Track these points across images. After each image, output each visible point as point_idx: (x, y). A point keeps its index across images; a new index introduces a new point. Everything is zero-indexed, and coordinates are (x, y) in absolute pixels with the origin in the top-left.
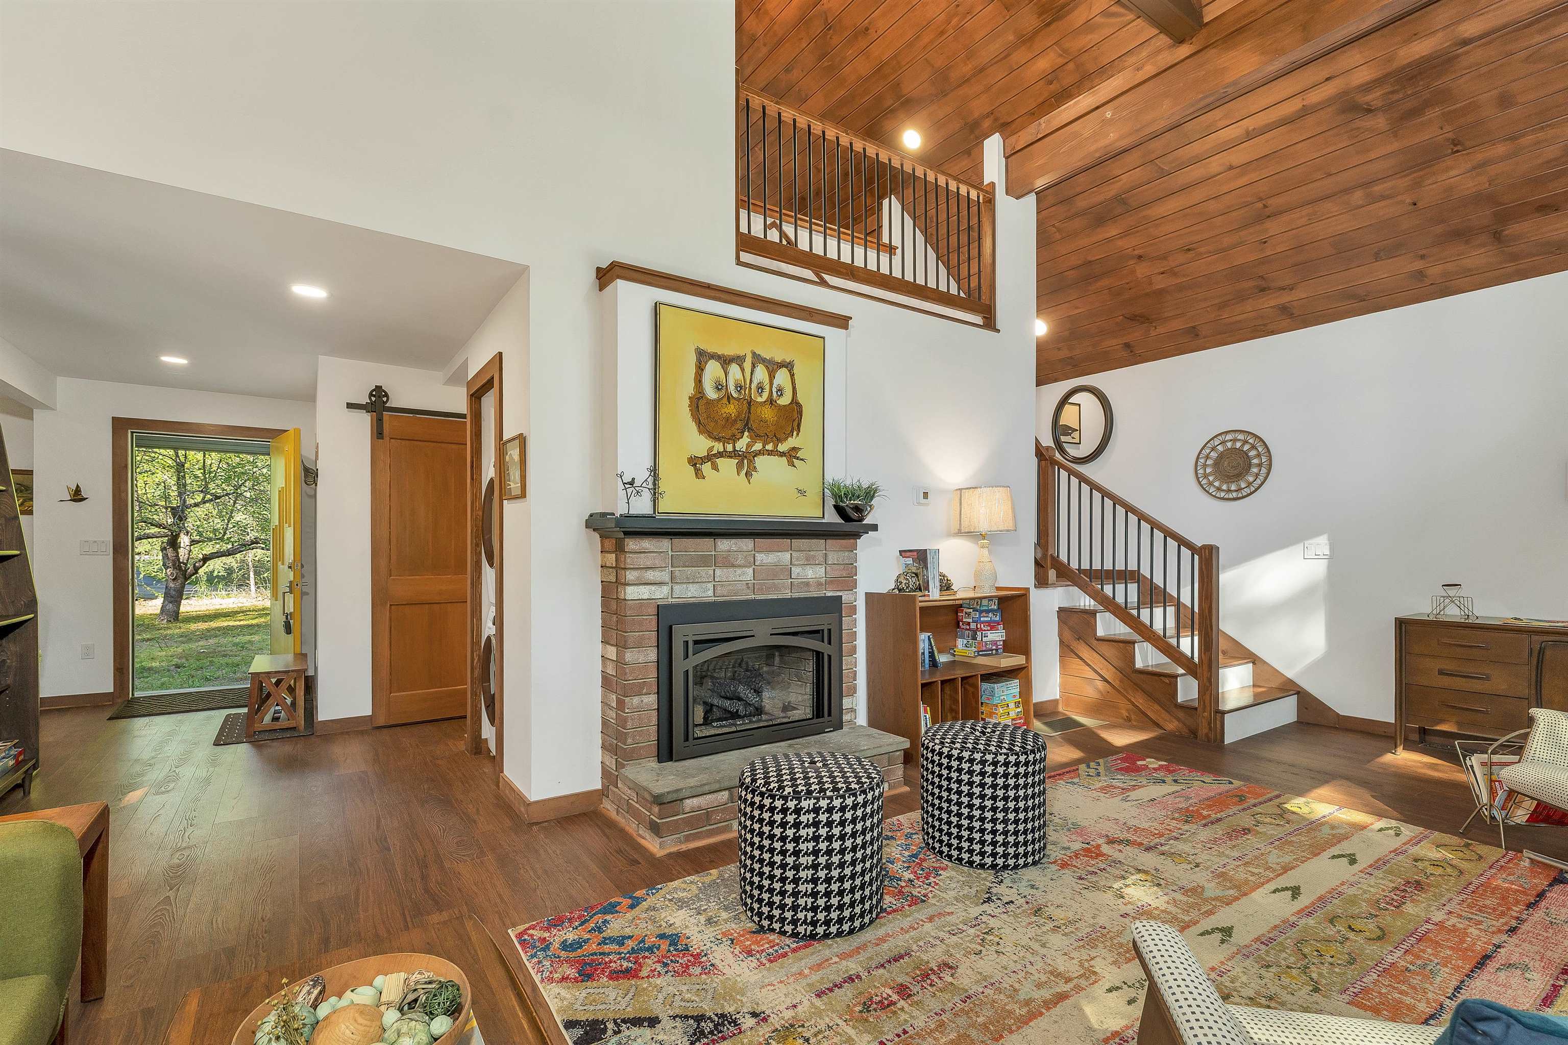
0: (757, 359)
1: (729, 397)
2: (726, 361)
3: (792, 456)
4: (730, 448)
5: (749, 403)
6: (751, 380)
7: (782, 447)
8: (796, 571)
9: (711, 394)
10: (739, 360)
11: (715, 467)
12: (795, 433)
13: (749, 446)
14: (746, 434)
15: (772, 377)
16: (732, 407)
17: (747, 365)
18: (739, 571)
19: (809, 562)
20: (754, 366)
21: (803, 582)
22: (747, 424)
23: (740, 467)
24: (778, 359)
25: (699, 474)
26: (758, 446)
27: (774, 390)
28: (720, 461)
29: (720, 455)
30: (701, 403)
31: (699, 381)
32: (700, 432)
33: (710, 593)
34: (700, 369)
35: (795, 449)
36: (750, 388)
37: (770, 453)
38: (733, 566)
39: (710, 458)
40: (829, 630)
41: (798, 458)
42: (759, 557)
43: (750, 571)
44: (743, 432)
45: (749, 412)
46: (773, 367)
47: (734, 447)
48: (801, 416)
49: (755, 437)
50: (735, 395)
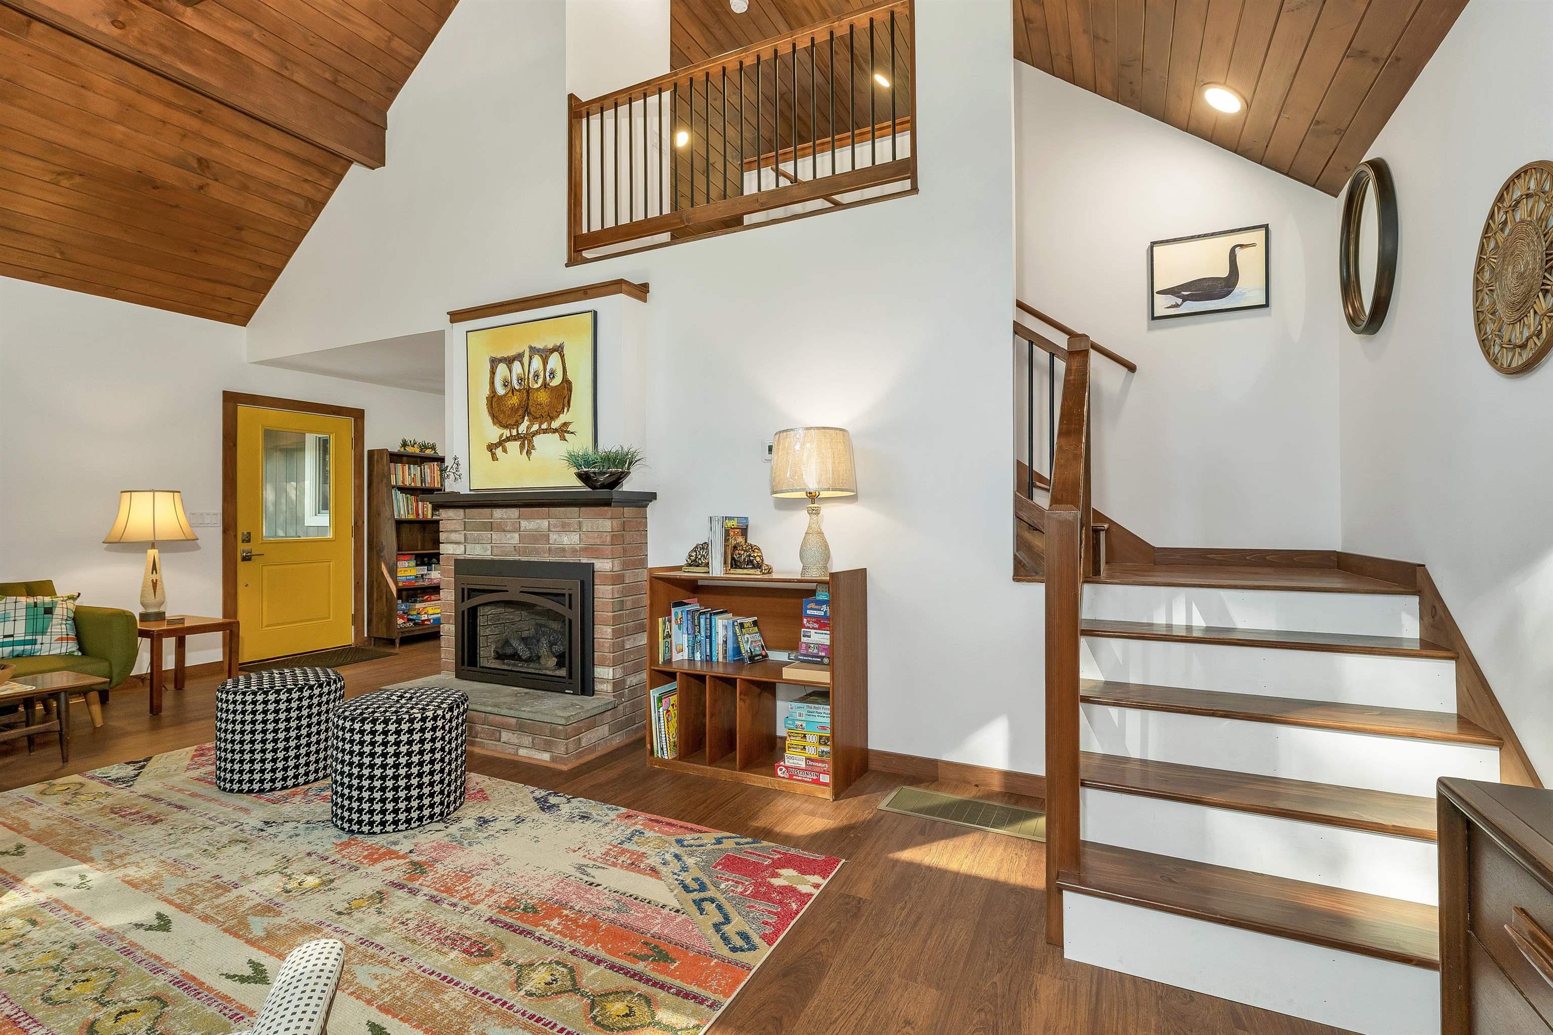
0: (533, 351)
1: (513, 390)
2: (509, 361)
3: (563, 431)
4: (514, 432)
5: (528, 392)
6: (529, 371)
7: (555, 424)
8: (553, 537)
9: (501, 391)
10: (519, 357)
11: (505, 451)
12: (566, 410)
13: (528, 428)
14: (526, 418)
15: (545, 363)
16: (516, 397)
17: (526, 360)
18: (509, 535)
19: (565, 528)
20: (531, 358)
21: (561, 548)
22: (526, 410)
23: (522, 447)
24: (550, 346)
25: (494, 458)
26: (535, 427)
27: (548, 374)
28: (508, 445)
29: (508, 439)
30: (495, 399)
31: (492, 383)
32: (494, 424)
33: (489, 553)
34: (493, 373)
35: (566, 424)
36: (528, 378)
37: (545, 431)
38: (504, 531)
39: (501, 443)
40: (570, 595)
41: (568, 432)
42: (524, 524)
43: (516, 536)
44: (523, 418)
45: (528, 399)
46: (545, 354)
47: (518, 431)
48: (571, 392)
49: (534, 419)
50: (517, 387)
